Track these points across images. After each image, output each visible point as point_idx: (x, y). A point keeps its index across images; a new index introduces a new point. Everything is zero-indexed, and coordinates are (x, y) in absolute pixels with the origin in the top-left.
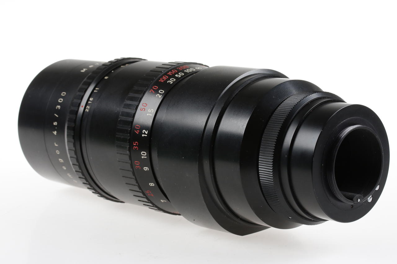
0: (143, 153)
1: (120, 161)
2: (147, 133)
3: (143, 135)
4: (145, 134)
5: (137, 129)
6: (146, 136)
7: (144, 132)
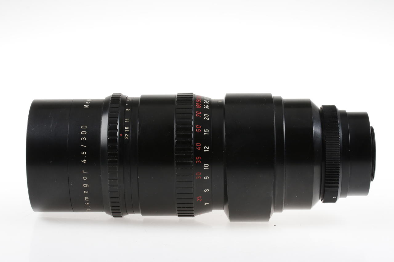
0: (205, 165)
1: (179, 175)
2: (208, 148)
3: (205, 151)
4: (206, 149)
5: (199, 147)
6: (208, 151)
7: (205, 148)
